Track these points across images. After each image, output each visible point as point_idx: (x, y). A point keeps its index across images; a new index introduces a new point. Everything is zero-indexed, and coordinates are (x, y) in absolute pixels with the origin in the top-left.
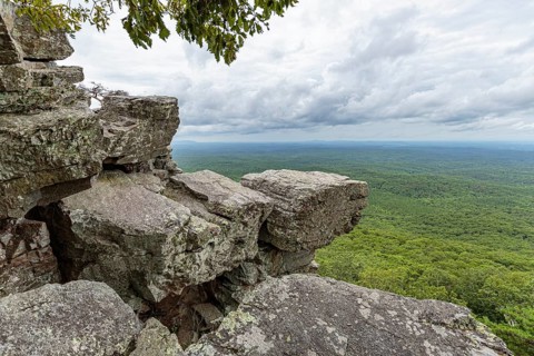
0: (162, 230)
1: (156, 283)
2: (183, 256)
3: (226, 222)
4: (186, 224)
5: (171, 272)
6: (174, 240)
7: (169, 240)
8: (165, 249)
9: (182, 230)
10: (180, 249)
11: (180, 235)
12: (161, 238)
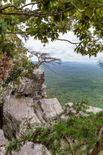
0: (21, 120)
1: (18, 135)
2: (26, 129)
3: (44, 122)
4: (30, 120)
5: (22, 133)
6: (24, 124)
7: (22, 123)
8: (20, 126)
9: (27, 121)
10: (25, 127)
11: (26, 123)
12: (20, 122)
